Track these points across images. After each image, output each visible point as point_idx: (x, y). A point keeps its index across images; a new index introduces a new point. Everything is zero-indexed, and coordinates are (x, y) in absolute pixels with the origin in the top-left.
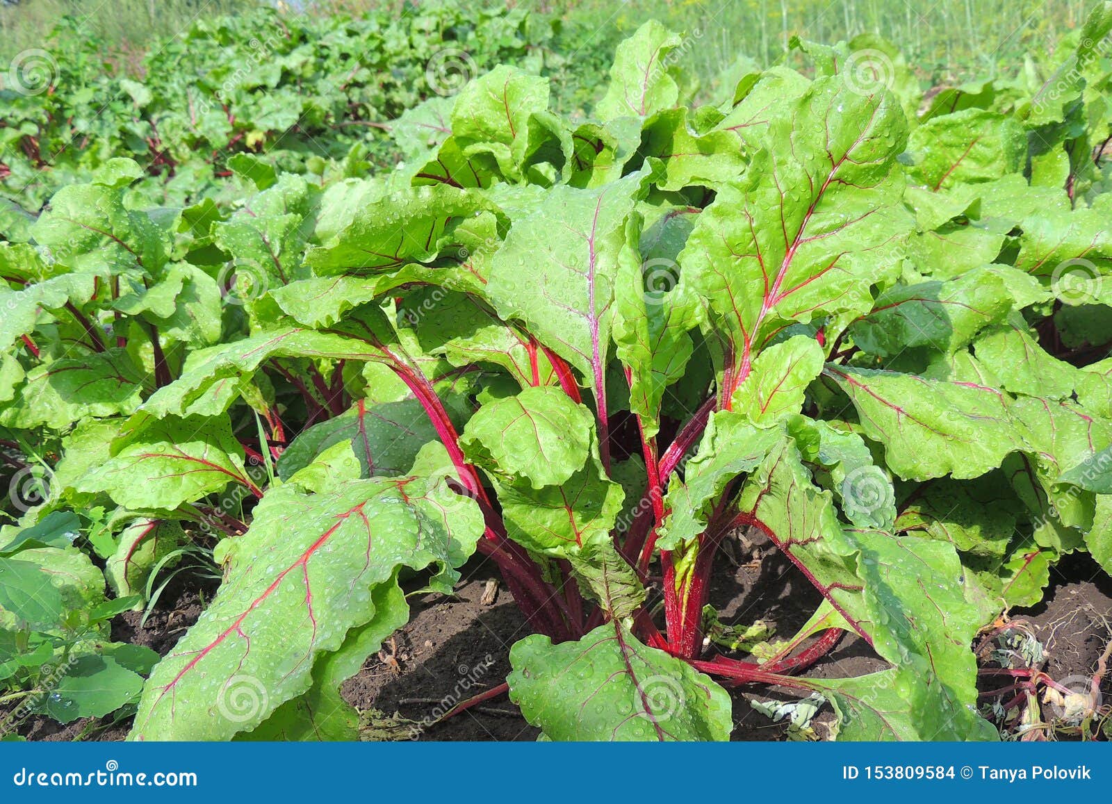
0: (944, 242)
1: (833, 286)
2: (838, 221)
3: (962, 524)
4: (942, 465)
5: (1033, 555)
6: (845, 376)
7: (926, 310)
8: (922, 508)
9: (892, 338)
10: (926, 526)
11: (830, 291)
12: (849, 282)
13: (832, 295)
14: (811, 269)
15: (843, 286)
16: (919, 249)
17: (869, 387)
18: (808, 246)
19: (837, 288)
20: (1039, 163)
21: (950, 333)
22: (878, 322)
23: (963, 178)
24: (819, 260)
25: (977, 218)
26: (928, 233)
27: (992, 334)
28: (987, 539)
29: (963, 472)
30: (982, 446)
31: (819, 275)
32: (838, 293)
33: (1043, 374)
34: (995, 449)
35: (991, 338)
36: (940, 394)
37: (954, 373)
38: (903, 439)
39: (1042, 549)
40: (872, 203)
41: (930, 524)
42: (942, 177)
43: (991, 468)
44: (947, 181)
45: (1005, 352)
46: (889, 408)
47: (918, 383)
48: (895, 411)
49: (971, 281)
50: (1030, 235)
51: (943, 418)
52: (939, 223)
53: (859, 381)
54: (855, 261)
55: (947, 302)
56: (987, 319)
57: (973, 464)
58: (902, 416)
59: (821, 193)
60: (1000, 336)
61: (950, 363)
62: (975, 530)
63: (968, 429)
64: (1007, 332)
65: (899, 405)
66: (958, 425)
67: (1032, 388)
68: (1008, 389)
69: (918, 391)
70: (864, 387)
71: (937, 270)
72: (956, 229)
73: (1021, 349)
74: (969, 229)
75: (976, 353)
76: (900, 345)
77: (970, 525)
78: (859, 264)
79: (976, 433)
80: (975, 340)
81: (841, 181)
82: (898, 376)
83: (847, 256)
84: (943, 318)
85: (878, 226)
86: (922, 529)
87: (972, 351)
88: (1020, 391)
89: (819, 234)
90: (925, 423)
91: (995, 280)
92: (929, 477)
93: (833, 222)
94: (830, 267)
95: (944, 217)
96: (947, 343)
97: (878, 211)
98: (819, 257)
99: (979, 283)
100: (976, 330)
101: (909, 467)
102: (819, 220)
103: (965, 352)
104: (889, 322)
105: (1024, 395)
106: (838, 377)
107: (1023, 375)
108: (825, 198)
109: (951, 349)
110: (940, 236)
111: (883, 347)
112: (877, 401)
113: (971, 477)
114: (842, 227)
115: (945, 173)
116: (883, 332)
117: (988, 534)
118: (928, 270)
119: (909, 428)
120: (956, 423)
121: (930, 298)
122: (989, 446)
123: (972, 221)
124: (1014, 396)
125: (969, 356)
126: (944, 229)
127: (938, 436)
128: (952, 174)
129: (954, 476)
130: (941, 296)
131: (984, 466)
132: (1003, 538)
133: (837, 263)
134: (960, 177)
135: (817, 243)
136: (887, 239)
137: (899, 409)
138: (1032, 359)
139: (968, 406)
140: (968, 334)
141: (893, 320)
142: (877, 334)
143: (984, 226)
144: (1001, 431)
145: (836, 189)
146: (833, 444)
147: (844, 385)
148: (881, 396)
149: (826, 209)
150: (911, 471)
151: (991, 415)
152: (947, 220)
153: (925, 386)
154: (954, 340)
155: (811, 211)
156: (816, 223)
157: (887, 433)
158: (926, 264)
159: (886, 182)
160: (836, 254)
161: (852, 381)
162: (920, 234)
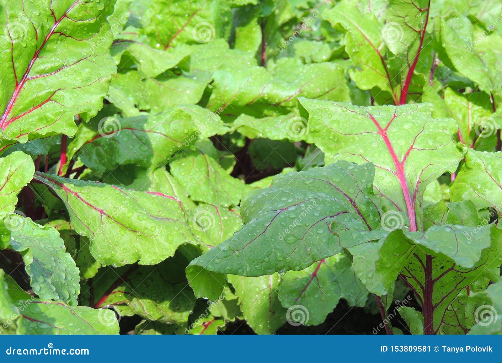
0: (162, 87)
1: (49, 115)
2: (57, 64)
3: (155, 300)
4: (132, 255)
5: (210, 323)
6: (60, 185)
7: (135, 137)
8: (127, 288)
9: (109, 157)
10: (127, 302)
11: (46, 118)
12: (60, 112)
13: (48, 122)
14: (33, 101)
15: (55, 115)
16: (142, 91)
17: (79, 194)
18: (33, 82)
19: (52, 117)
20: (241, 32)
21: (151, 155)
22: (100, 145)
23: (186, 41)
24: (40, 94)
25: (187, 70)
26: (150, 80)
27: (185, 157)
28: (174, 311)
29: (148, 260)
30: (162, 240)
31: (40, 106)
32: (52, 120)
33: (220, 187)
34: (170, 242)
35: (184, 160)
36: (134, 201)
37: (153, 186)
38: (104, 235)
39: (216, 318)
40: (85, 52)
41: (131, 300)
42: (170, 38)
43: (167, 257)
44: (174, 42)
45: (193, 170)
46: (94, 211)
47: (117, 191)
48: (99, 213)
49: (168, 116)
50: (218, 84)
51: (134, 218)
52: (158, 72)
53: (72, 190)
54: (67, 95)
55: (149, 131)
56: (179, 146)
57: (155, 253)
58: (104, 217)
59: (45, 42)
60: (190, 158)
61: (151, 178)
62: (166, 305)
63: (152, 227)
64: (196, 156)
65: (101, 208)
66: (145, 224)
67: (210, 198)
68: (193, 198)
69: (117, 198)
70: (76, 194)
71: (156, 108)
72: (171, 77)
73: (204, 168)
74: (181, 78)
75: (172, 170)
76: (114, 163)
77: (162, 301)
78: (71, 99)
79: (157, 230)
80: (171, 161)
81: (61, 34)
82: (103, 186)
83: (61, 92)
84: (147, 143)
85: (87, 70)
86: (124, 304)
87: (168, 169)
88: (201, 200)
89: (42, 73)
90: (121, 222)
91: (185, 116)
92: (124, 264)
93: (53, 65)
94: (49, 99)
95: (162, 67)
96: (149, 164)
97: (89, 58)
98: (40, 91)
99: (174, 117)
100: (171, 154)
101: (108, 256)
102: (43, 63)
103: (163, 170)
104: (108, 145)
105: (203, 203)
106: (56, 186)
107: (204, 188)
108: (49, 46)
109: (152, 168)
110: (159, 82)
111: (103, 164)
112: (85, 205)
113: (153, 263)
114: (60, 69)
115: (173, 35)
116: (103, 153)
117: (175, 308)
118: (147, 107)
119: (108, 226)
120: (144, 222)
121: (138, 128)
122: (167, 240)
123: (185, 73)
124: (197, 203)
125: (166, 173)
126: (163, 77)
127: (130, 232)
128: (178, 37)
129: (141, 263)
130: (146, 127)
131: (163, 255)
132: (186, 310)
133: (53, 97)
134: (183, 39)
135: (40, 81)
136: (94, 80)
137: (101, 212)
138: (212, 176)
139: (155, 209)
140: (164, 156)
141: (111, 144)
142: (99, 155)
143: (194, 76)
144: (176, 229)
145: (58, 40)
146: (36, 236)
147: (60, 192)
148: (88, 201)
149: (49, 55)
150: (109, 260)
151: (171, 217)
152: (163, 70)
153: (122, 194)
154: (154, 161)
155: (36, 55)
156: (40, 65)
157: (92, 230)
158: (147, 103)
159: (97, 36)
160: (53, 90)
161: (66, 189)
162: (144, 80)
